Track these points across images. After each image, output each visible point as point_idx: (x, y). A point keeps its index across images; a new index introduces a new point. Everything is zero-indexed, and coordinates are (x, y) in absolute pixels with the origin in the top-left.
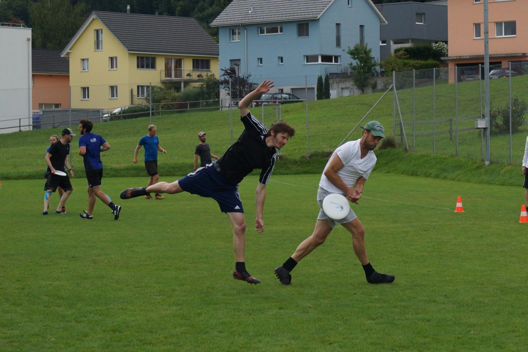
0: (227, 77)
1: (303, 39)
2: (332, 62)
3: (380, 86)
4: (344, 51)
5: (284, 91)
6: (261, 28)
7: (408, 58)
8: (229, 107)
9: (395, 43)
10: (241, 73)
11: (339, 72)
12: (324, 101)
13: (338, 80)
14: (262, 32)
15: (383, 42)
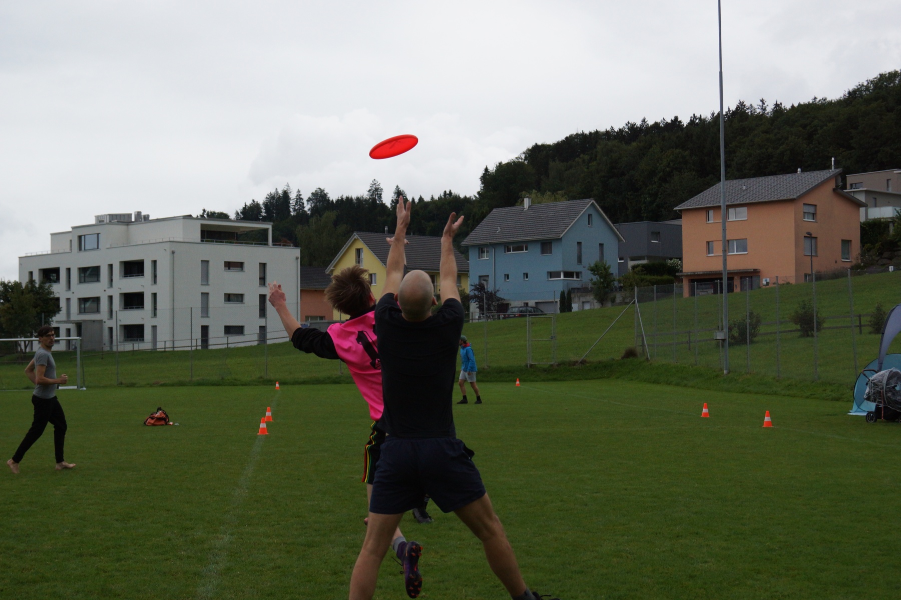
0: (476, 293)
1: (546, 257)
2: (574, 278)
3: (618, 300)
4: (584, 267)
5: (529, 305)
6: (508, 247)
7: (644, 275)
8: (478, 319)
9: (633, 259)
10: (490, 288)
11: (580, 286)
12: (567, 314)
13: (579, 294)
14: (509, 250)
15: (621, 259)
